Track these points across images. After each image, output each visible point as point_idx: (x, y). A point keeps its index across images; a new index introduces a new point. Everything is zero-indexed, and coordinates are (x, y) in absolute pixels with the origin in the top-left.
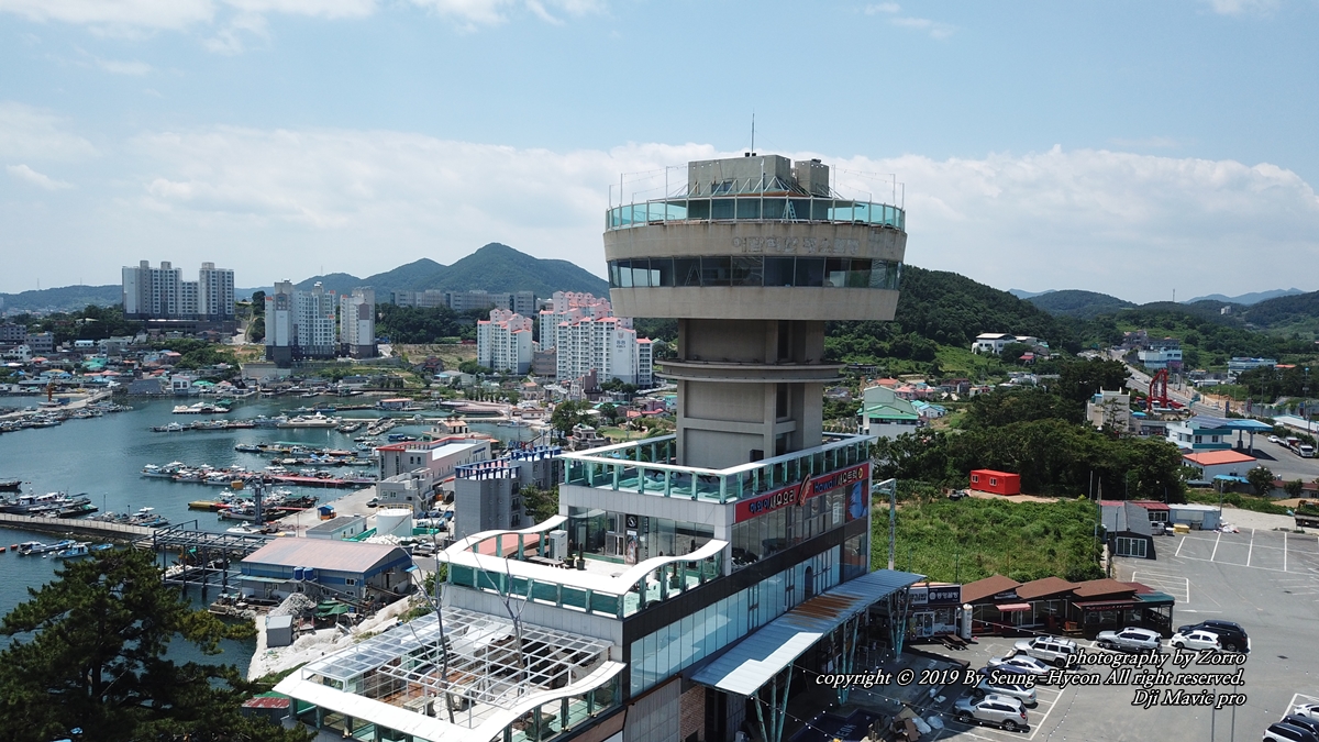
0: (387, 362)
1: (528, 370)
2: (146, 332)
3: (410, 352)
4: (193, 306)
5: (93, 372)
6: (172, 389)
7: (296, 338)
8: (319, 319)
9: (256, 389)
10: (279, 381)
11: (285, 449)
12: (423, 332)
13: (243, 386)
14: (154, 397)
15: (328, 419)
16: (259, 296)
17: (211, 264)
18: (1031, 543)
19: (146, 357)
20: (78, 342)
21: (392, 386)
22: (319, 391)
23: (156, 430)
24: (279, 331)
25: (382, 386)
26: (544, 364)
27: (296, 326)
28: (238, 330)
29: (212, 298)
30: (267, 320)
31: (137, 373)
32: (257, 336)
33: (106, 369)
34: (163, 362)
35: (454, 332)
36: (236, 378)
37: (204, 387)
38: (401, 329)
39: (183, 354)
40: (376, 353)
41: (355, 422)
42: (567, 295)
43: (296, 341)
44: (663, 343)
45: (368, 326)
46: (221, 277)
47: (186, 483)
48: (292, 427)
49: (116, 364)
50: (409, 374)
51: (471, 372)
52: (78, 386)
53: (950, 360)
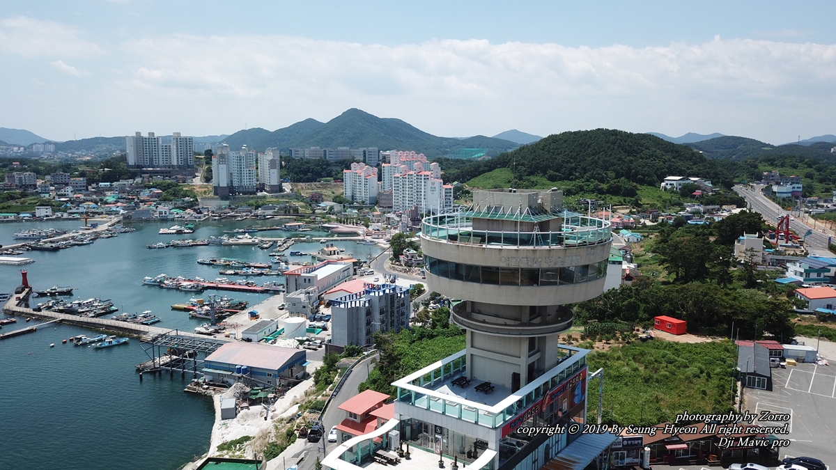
0: (288, 196)
1: (375, 202)
2: (141, 177)
3: (302, 188)
4: (168, 159)
5: (110, 204)
6: (158, 215)
7: (232, 181)
8: (245, 169)
9: (208, 215)
10: (222, 209)
11: (227, 263)
12: (310, 175)
13: (201, 213)
14: (148, 221)
15: (253, 239)
16: (209, 154)
17: (179, 134)
18: (691, 382)
19: (142, 193)
20: (101, 184)
21: (292, 211)
22: (247, 215)
23: (150, 248)
24: (221, 178)
25: (286, 212)
26: (385, 199)
27: (231, 174)
28: (196, 174)
29: (180, 155)
30: (214, 168)
31: (137, 204)
32: (208, 179)
33: (118, 202)
34: (152, 197)
35: (329, 175)
36: (196, 207)
37: (177, 214)
38: (296, 173)
39: (163, 191)
40: (281, 190)
41: (270, 241)
42: (399, 153)
43: (232, 183)
44: (460, 185)
45: (276, 173)
46: (185, 142)
47: (169, 289)
48: (231, 245)
49: (124, 198)
50: (302, 204)
51: (340, 203)
52: (102, 213)
53: (646, 195)
